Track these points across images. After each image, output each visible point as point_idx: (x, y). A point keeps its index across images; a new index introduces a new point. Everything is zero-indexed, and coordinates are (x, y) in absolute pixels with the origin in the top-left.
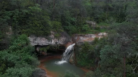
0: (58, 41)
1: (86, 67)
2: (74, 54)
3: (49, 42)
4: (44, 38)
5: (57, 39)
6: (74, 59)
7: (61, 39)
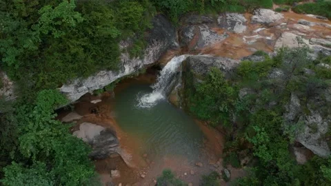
0: (140, 62)
1: (209, 122)
2: (182, 83)
3: (118, 74)
4: (102, 72)
5: (138, 58)
6: (181, 95)
7: (148, 53)
